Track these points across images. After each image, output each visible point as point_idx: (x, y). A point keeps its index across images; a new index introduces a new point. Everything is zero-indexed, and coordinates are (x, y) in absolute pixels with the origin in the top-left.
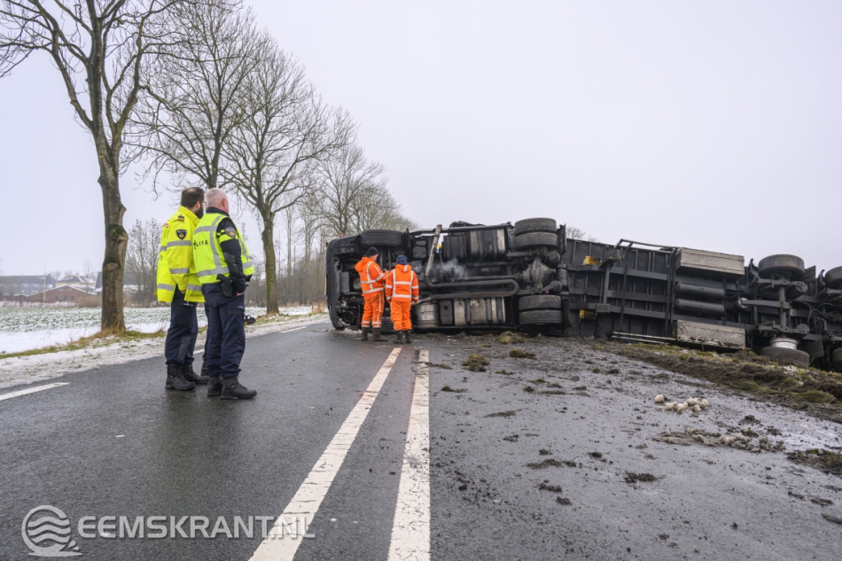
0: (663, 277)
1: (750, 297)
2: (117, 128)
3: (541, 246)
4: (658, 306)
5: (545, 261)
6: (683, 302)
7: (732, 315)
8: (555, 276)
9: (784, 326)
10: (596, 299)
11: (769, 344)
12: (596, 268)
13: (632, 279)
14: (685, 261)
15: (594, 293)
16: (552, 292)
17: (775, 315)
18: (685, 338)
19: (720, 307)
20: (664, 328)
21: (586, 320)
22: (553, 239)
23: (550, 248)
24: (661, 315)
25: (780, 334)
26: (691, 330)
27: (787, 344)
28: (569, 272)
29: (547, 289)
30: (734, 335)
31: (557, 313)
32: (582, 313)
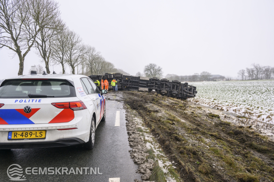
0: (138, 81)
1: (150, 84)
2: (48, 58)
3: (118, 77)
4: (137, 85)
5: (119, 79)
6: (140, 85)
7: (147, 86)
8: (121, 81)
9: (154, 88)
10: (128, 85)
11: (152, 90)
12: (128, 80)
13: (133, 82)
14: (141, 79)
15: (127, 84)
16: (120, 84)
17: (153, 86)
18: (140, 90)
19: (145, 85)
20: (137, 88)
21: (126, 88)
22: (120, 76)
23: (120, 77)
24: (137, 87)
25: (153, 89)
26: (141, 89)
27: (154, 90)
28: (123, 80)
29: (119, 83)
30: (147, 89)
31: (121, 87)
32: (125, 87)
